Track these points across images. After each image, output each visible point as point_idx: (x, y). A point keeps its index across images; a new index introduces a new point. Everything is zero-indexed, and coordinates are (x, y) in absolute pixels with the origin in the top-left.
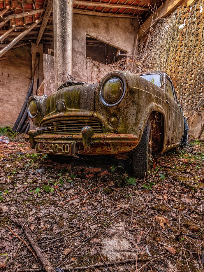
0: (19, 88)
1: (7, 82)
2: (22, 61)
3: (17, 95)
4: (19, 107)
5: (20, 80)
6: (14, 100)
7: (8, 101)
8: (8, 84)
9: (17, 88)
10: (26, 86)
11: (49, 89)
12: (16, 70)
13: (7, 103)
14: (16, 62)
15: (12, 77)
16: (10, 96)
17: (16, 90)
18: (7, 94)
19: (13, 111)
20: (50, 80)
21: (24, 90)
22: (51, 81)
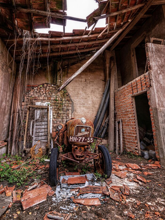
0: (94, 90)
1: (84, 86)
2: (96, 67)
3: (92, 97)
4: (94, 109)
5: (95, 83)
6: (90, 103)
7: (84, 104)
8: (85, 88)
9: (92, 91)
10: (100, 87)
11: (158, 82)
12: (92, 75)
13: (83, 106)
14: (92, 69)
15: (88, 81)
16: (86, 98)
17: (91, 93)
18: (84, 97)
19: (88, 114)
20: (157, 70)
21: (98, 92)
22: (159, 72)
